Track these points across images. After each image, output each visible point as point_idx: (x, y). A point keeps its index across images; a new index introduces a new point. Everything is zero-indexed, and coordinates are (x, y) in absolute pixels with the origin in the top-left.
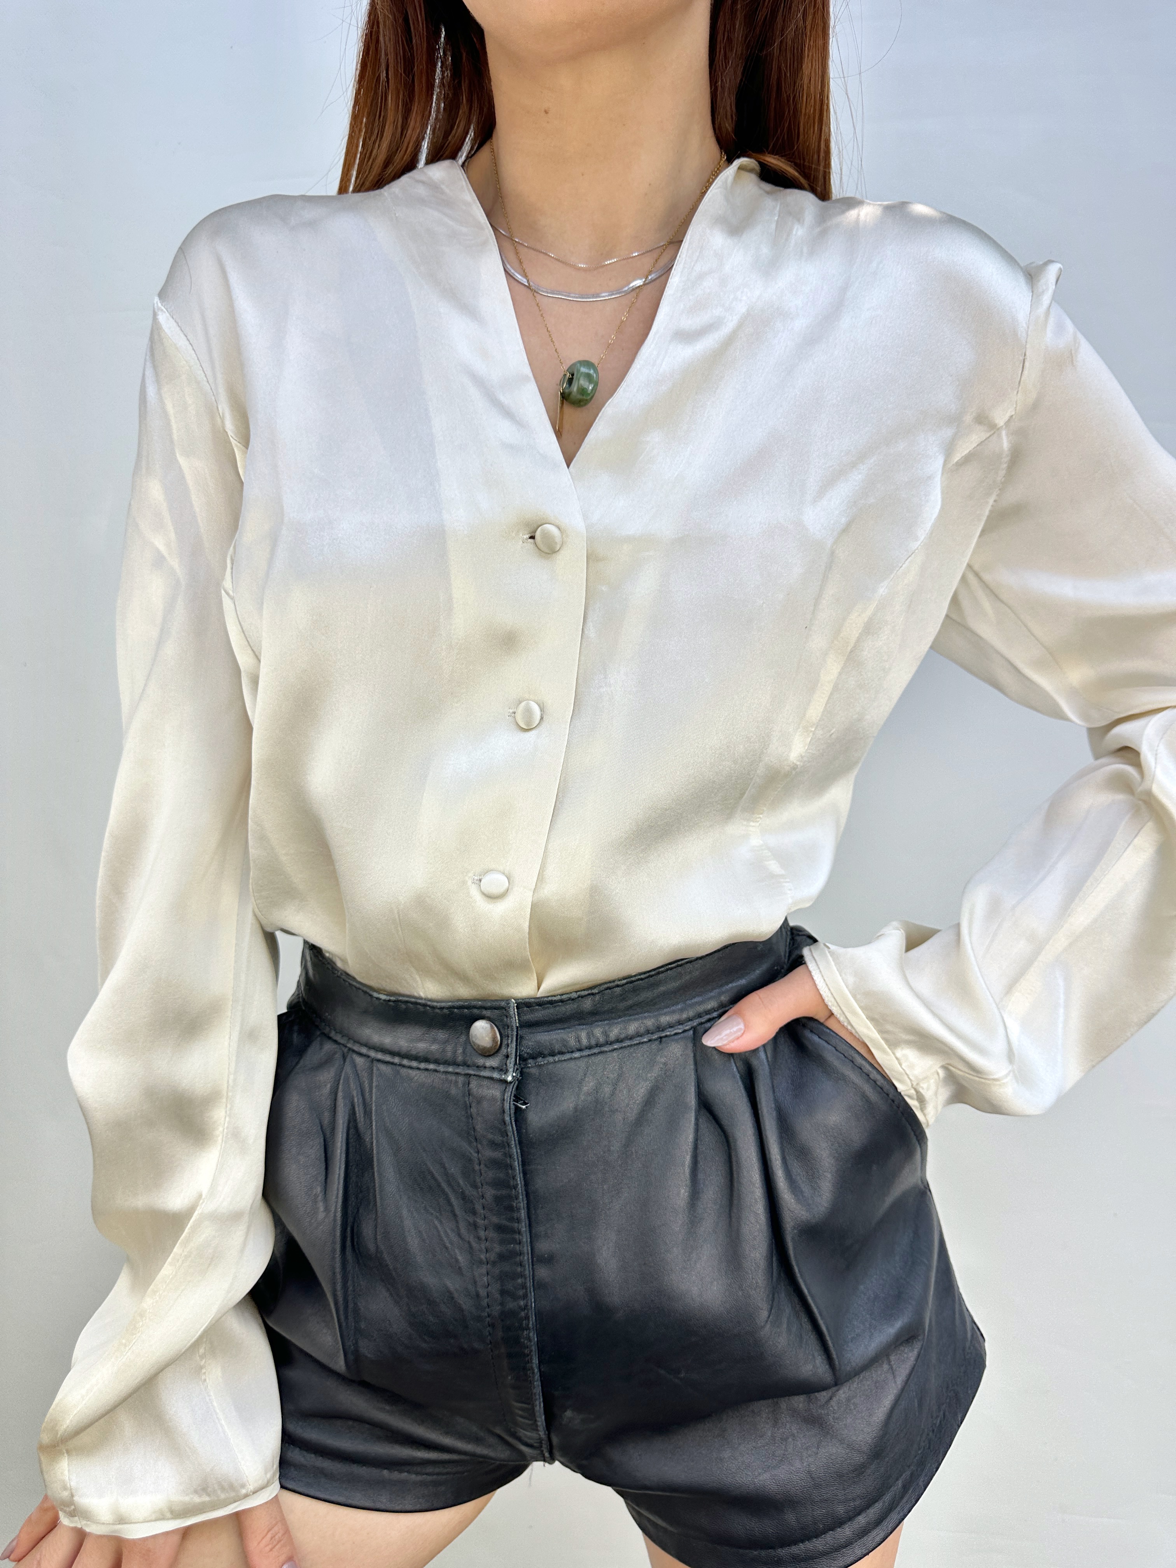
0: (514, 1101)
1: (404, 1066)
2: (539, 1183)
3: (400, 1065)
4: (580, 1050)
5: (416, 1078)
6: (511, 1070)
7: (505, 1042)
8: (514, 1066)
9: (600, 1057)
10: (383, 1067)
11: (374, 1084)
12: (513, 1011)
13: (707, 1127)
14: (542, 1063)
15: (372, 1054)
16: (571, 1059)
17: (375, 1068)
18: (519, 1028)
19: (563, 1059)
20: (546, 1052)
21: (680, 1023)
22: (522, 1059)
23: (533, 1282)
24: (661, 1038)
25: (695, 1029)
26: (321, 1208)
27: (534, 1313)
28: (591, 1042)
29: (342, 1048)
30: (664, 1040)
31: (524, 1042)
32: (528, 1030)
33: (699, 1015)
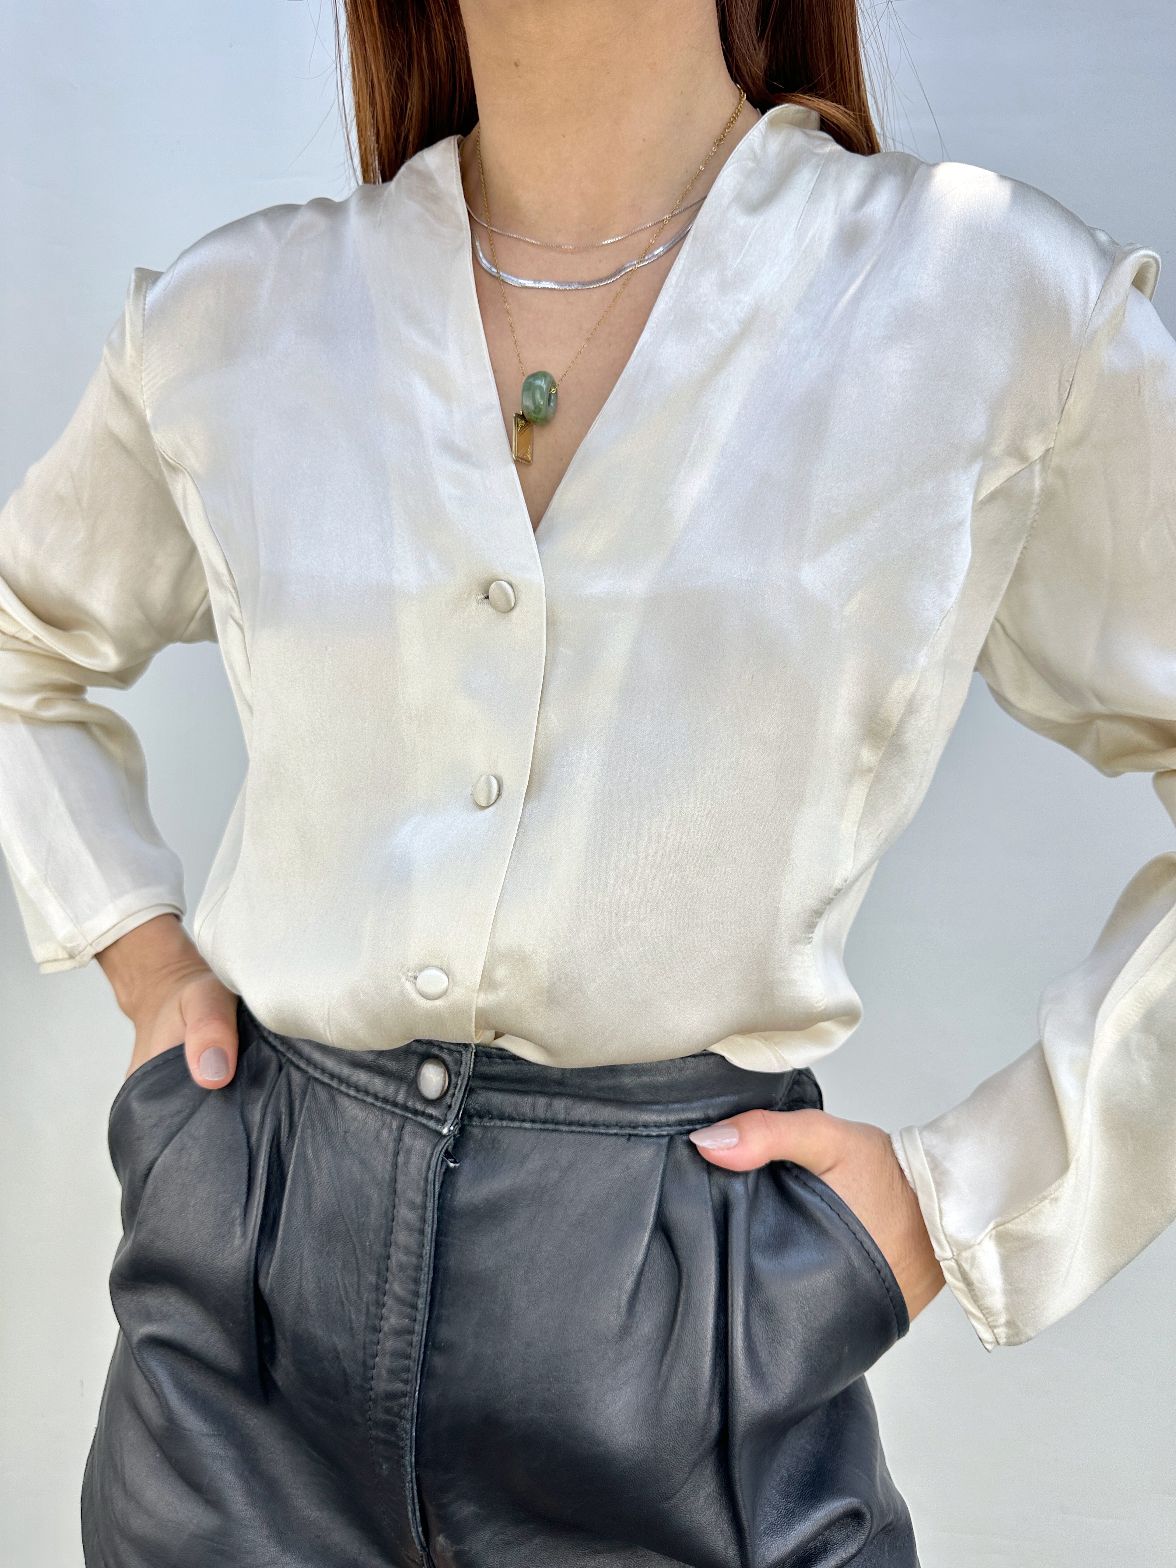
0: (445, 1157)
1: (341, 1092)
2: (452, 1261)
3: (337, 1089)
4: (533, 1121)
5: (350, 1109)
6: (450, 1122)
7: (451, 1092)
8: (455, 1119)
9: (555, 1135)
10: (319, 1088)
11: (306, 1104)
12: (468, 1059)
13: (659, 1249)
14: (488, 1124)
15: (311, 1070)
16: (521, 1128)
17: (310, 1087)
18: (471, 1079)
19: (512, 1125)
20: (495, 1113)
21: (657, 1126)
22: (467, 1116)
23: (422, 1368)
24: (630, 1135)
25: (671, 1137)
26: (239, 1234)
27: (416, 1403)
28: (549, 1115)
29: (281, 1057)
30: (633, 1139)
31: (474, 1096)
32: (479, 1083)
33: (678, 1124)
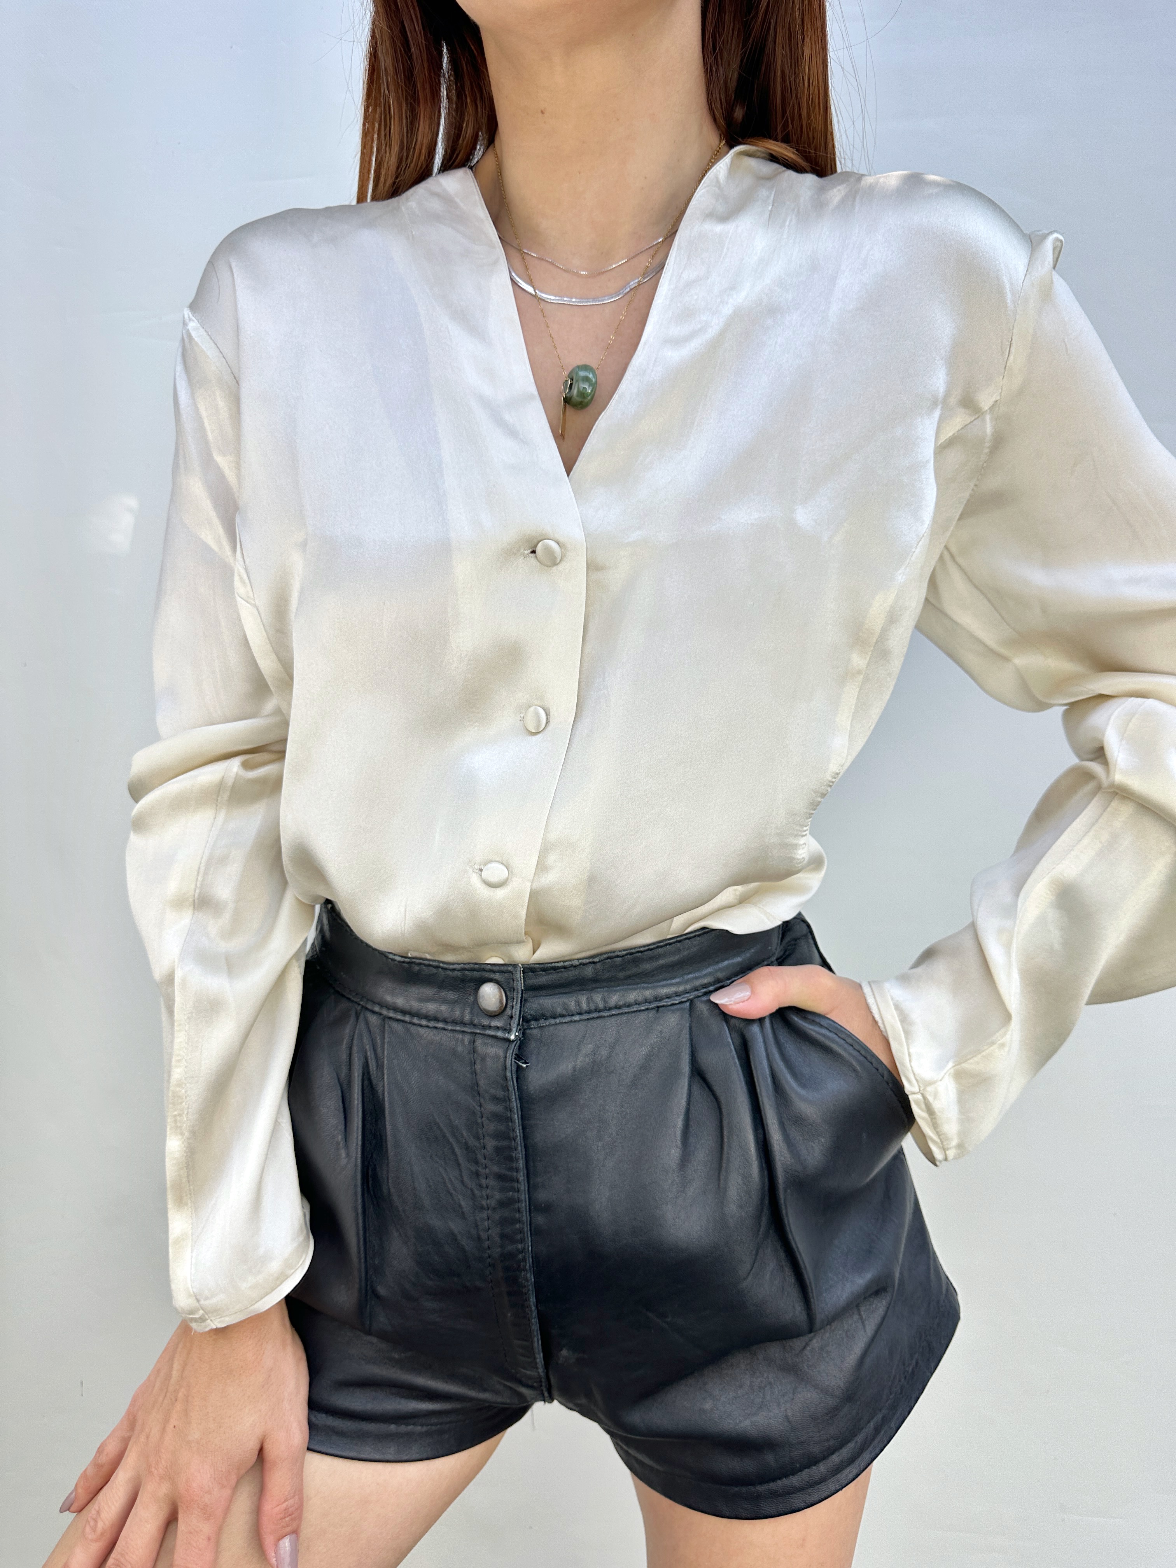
0: (515, 1059)
1: (414, 1024)
2: (539, 1137)
3: (410, 1023)
4: (580, 1014)
5: (425, 1036)
6: (514, 1029)
7: (510, 1004)
8: (518, 1027)
9: (599, 1021)
10: (394, 1025)
11: (386, 1040)
12: (519, 975)
13: (698, 1091)
14: (544, 1024)
15: (385, 1012)
16: (571, 1021)
17: (387, 1026)
18: (524, 992)
19: (564, 1021)
20: (548, 1015)
21: (677, 994)
22: (525, 1020)
23: (530, 1227)
24: (658, 1007)
25: (691, 1001)
26: (344, 1155)
27: (530, 1256)
28: (591, 1006)
29: (356, 1006)
30: (661, 1009)
31: (528, 1005)
32: (530, 993)
33: (696, 989)
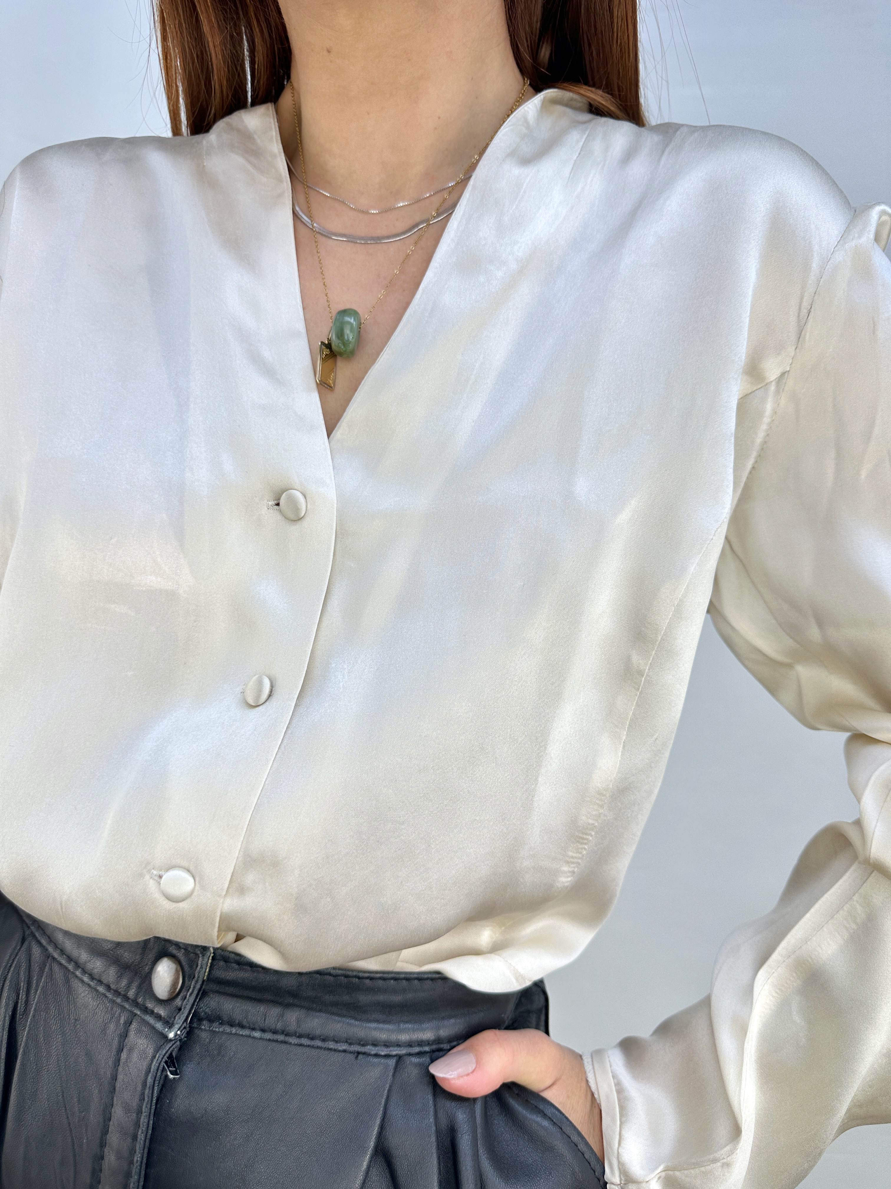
0: (166, 1062)
1: (76, 977)
3: (72, 973)
4: (263, 1030)
5: (83, 995)
6: (178, 1026)
7: (182, 994)
8: (183, 1023)
9: (283, 1047)
10: (56, 968)
11: (42, 982)
12: (205, 962)
13: (378, 1173)
14: (217, 1030)
15: (51, 949)
16: (249, 1036)
17: (48, 965)
18: (205, 983)
19: (241, 1033)
20: (225, 1018)
21: (388, 1043)
22: (196, 1018)
24: (359, 1053)
25: (400, 1058)
28: (279, 1026)
30: (361, 1056)
31: (206, 1000)
32: (213, 986)
33: (410, 1044)
